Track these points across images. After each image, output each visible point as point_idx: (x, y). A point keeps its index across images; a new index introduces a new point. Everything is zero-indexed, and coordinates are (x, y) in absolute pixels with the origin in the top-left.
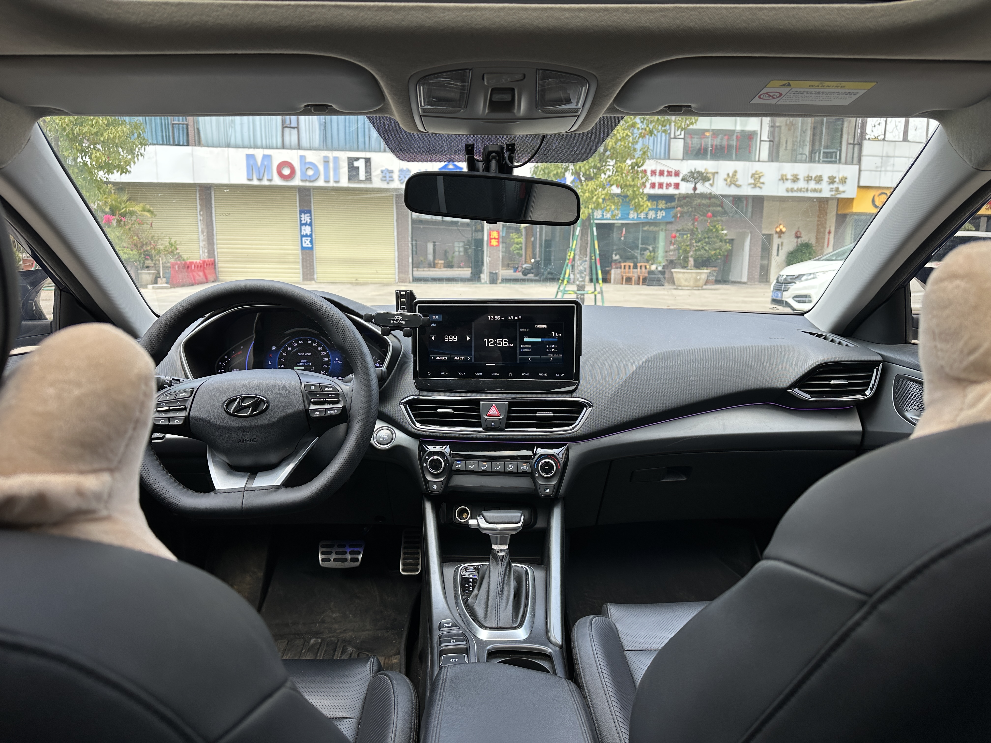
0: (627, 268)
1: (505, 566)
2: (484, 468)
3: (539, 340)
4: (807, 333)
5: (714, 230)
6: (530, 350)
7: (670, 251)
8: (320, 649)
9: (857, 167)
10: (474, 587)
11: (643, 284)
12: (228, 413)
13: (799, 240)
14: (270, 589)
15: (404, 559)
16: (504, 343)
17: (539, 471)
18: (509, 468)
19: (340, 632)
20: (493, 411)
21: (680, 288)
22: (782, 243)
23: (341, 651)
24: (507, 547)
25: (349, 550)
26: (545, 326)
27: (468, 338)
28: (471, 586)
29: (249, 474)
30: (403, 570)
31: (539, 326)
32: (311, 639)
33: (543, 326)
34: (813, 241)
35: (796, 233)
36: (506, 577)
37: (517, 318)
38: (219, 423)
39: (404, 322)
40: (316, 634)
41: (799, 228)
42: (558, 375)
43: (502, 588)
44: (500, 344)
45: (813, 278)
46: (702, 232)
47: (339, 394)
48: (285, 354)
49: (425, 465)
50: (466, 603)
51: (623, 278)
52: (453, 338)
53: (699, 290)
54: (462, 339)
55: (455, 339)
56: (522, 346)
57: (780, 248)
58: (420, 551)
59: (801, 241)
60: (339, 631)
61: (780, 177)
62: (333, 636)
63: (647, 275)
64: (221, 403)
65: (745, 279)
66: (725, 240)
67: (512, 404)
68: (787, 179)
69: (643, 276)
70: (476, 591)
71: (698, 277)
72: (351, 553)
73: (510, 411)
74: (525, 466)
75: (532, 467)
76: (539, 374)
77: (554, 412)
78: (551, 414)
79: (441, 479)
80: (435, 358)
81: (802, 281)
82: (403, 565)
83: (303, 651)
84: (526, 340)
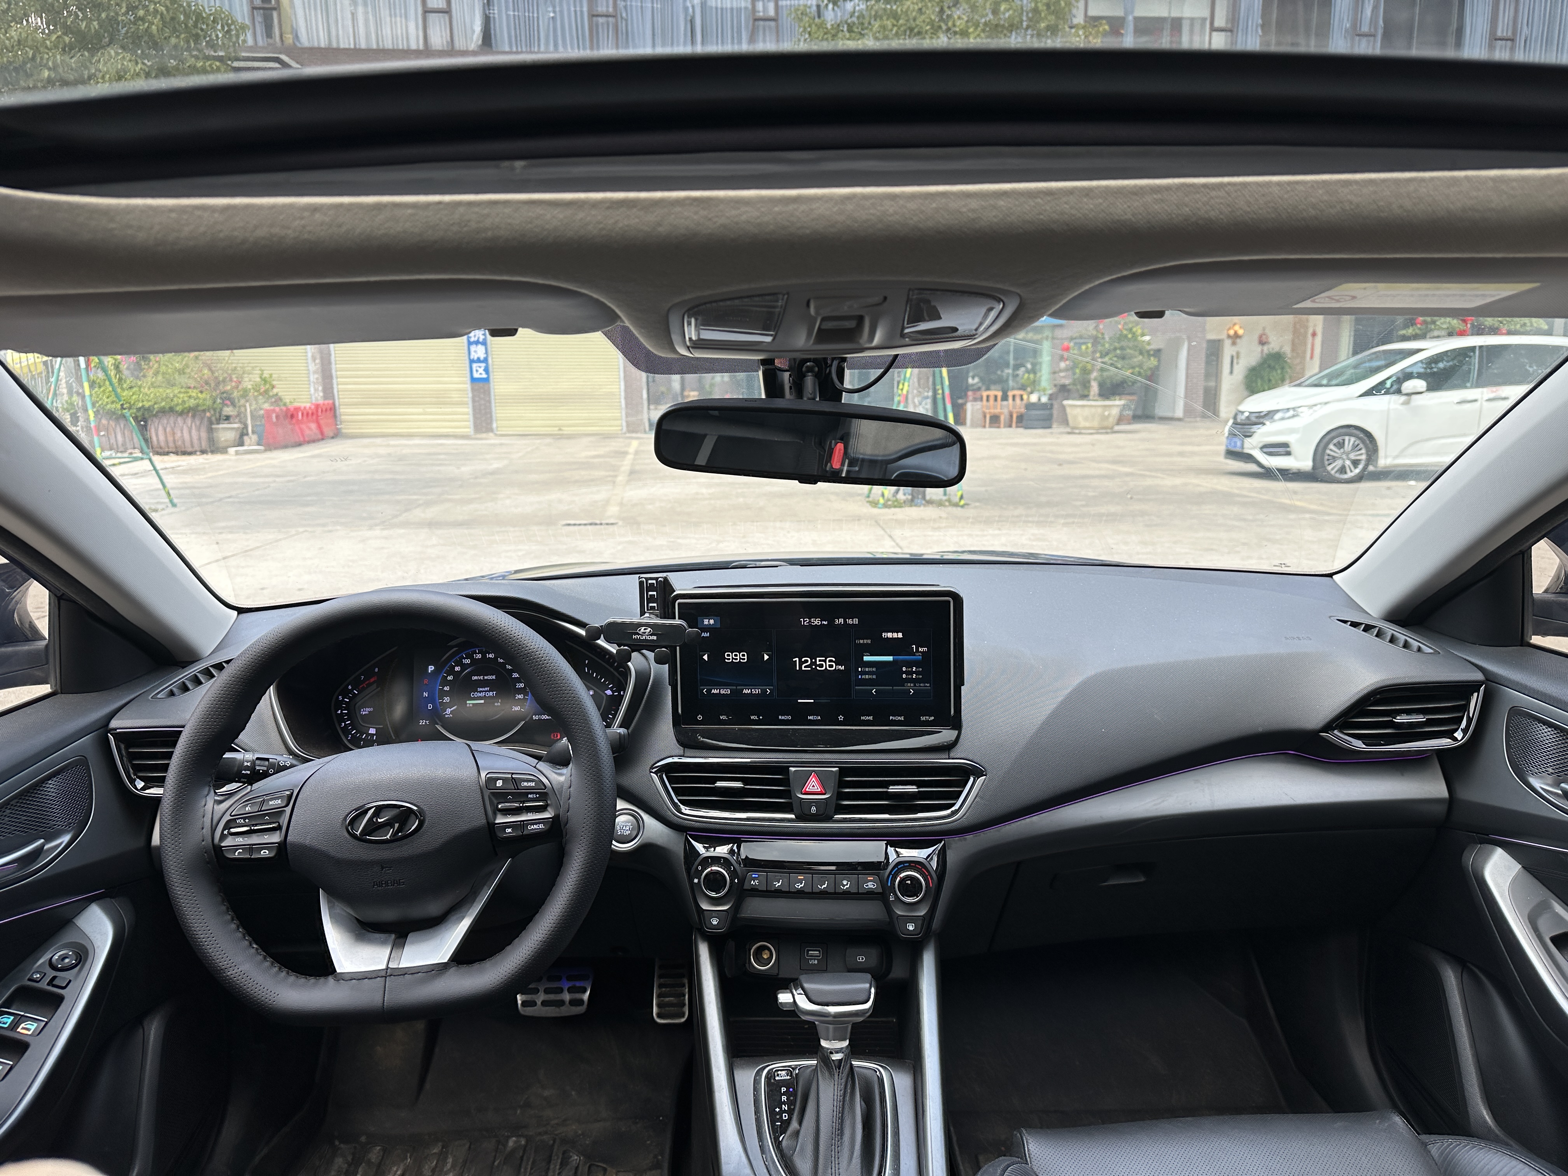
0: (992, 399)
1: (844, 1080)
2: (800, 886)
3: (890, 658)
4: (1345, 622)
5: (1130, 336)
6: (874, 677)
7: (1061, 371)
8: (525, 1158)
10: (790, 1112)
11: (1017, 427)
12: (354, 836)
13: (1265, 348)
14: (437, 1050)
15: (659, 996)
16: (828, 664)
17: (895, 891)
18: (844, 886)
19: (557, 1124)
20: (813, 785)
21: (1077, 431)
22: (1238, 354)
23: (559, 1161)
24: (846, 1043)
25: (566, 985)
26: (900, 635)
27: (766, 657)
28: (785, 1111)
29: (393, 936)
30: (659, 1015)
31: (890, 635)
32: (509, 1137)
33: (895, 635)
34: (1287, 349)
35: (1261, 337)
36: (847, 1098)
37: (850, 621)
38: (339, 855)
39: (655, 638)
40: (516, 1129)
41: (1264, 329)
42: (923, 718)
43: (842, 1119)
44: (821, 666)
45: (1294, 416)
46: (1110, 338)
47: (546, 794)
48: (450, 678)
49: (696, 881)
50: (778, 1145)
51: (985, 417)
52: (741, 657)
53: (1107, 433)
54: (754, 657)
55: (744, 659)
56: (860, 669)
57: (1235, 361)
58: (686, 981)
59: (1268, 349)
60: (556, 1121)
62: (546, 1133)
63: (1023, 410)
64: (342, 817)
65: (1179, 413)
66: (1148, 352)
67: (845, 771)
69: (1017, 412)
70: (794, 1125)
71: (1106, 413)
72: (570, 991)
73: (842, 784)
74: (871, 881)
75: (882, 883)
76: (891, 718)
77: (919, 784)
78: (912, 789)
79: (725, 908)
80: (709, 691)
81: (1274, 421)
82: (659, 1006)
83: (496, 1163)
84: (866, 658)
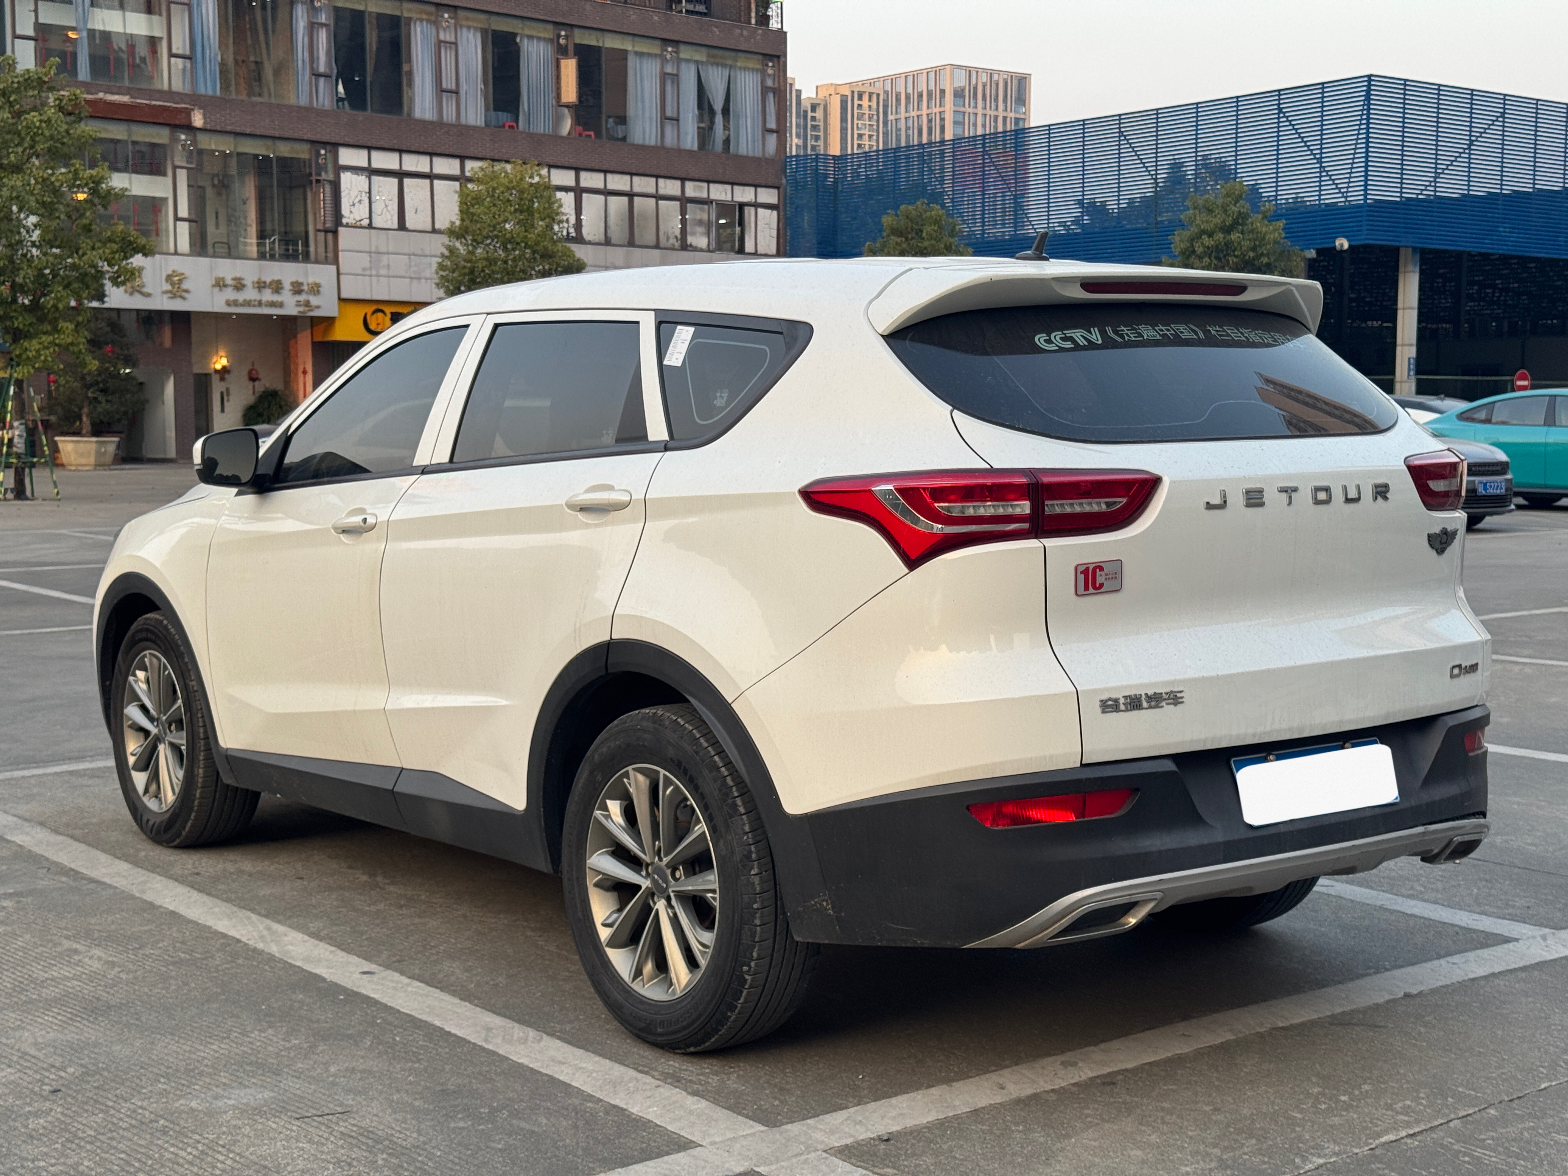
5: (111, 369)
9: (334, 267)
13: (258, 385)
22: (228, 390)
34: (279, 386)
41: (253, 364)
57: (225, 398)
59: (261, 387)
61: (214, 282)
68: (225, 286)
71: (102, 450)
